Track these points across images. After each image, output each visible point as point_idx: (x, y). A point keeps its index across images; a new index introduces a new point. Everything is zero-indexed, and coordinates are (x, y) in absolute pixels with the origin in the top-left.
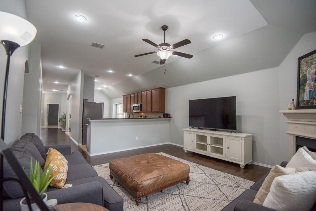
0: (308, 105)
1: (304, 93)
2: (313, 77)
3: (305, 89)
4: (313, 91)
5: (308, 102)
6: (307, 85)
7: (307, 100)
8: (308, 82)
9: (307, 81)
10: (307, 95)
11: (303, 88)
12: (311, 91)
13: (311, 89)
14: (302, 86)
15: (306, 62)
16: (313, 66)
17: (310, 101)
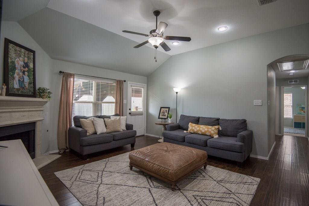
0: (18, 93)
1: (14, 80)
2: (21, 69)
3: (14, 76)
4: (22, 81)
5: (18, 90)
6: (15, 74)
7: (17, 88)
8: (17, 71)
9: (16, 69)
10: (16, 83)
11: (13, 74)
12: (20, 80)
13: (20, 78)
14: (10, 71)
15: (15, 50)
16: (21, 58)
17: (21, 90)
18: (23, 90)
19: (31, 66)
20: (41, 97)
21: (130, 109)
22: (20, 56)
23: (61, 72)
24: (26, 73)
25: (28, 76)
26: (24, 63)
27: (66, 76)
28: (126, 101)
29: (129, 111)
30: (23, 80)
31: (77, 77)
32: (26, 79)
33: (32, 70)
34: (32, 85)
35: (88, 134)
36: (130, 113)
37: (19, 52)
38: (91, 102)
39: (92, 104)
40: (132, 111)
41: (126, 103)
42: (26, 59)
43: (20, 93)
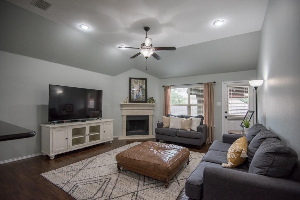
2: (138, 89)
3: (134, 93)
5: (136, 99)
8: (135, 91)
10: (135, 96)
12: (137, 95)
15: (134, 82)
16: (138, 85)
17: (138, 99)
18: (139, 99)
19: (144, 87)
20: (150, 102)
21: (226, 112)
22: (137, 83)
23: (163, 86)
24: (141, 91)
25: (142, 92)
26: (140, 86)
27: (166, 88)
28: (220, 103)
29: (224, 115)
30: (139, 95)
31: (173, 87)
32: (141, 94)
33: (145, 88)
34: (145, 96)
35: (163, 127)
36: (226, 117)
37: (136, 82)
38: (185, 105)
39: (187, 106)
40: (229, 114)
41: (220, 105)
42: (141, 84)
43: (137, 101)
